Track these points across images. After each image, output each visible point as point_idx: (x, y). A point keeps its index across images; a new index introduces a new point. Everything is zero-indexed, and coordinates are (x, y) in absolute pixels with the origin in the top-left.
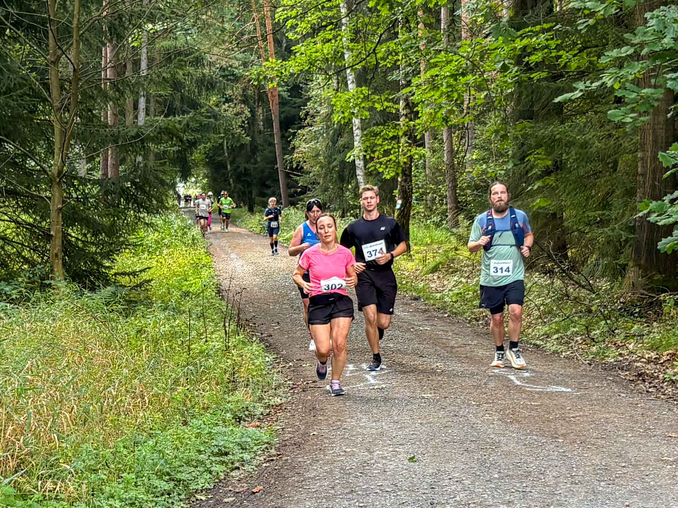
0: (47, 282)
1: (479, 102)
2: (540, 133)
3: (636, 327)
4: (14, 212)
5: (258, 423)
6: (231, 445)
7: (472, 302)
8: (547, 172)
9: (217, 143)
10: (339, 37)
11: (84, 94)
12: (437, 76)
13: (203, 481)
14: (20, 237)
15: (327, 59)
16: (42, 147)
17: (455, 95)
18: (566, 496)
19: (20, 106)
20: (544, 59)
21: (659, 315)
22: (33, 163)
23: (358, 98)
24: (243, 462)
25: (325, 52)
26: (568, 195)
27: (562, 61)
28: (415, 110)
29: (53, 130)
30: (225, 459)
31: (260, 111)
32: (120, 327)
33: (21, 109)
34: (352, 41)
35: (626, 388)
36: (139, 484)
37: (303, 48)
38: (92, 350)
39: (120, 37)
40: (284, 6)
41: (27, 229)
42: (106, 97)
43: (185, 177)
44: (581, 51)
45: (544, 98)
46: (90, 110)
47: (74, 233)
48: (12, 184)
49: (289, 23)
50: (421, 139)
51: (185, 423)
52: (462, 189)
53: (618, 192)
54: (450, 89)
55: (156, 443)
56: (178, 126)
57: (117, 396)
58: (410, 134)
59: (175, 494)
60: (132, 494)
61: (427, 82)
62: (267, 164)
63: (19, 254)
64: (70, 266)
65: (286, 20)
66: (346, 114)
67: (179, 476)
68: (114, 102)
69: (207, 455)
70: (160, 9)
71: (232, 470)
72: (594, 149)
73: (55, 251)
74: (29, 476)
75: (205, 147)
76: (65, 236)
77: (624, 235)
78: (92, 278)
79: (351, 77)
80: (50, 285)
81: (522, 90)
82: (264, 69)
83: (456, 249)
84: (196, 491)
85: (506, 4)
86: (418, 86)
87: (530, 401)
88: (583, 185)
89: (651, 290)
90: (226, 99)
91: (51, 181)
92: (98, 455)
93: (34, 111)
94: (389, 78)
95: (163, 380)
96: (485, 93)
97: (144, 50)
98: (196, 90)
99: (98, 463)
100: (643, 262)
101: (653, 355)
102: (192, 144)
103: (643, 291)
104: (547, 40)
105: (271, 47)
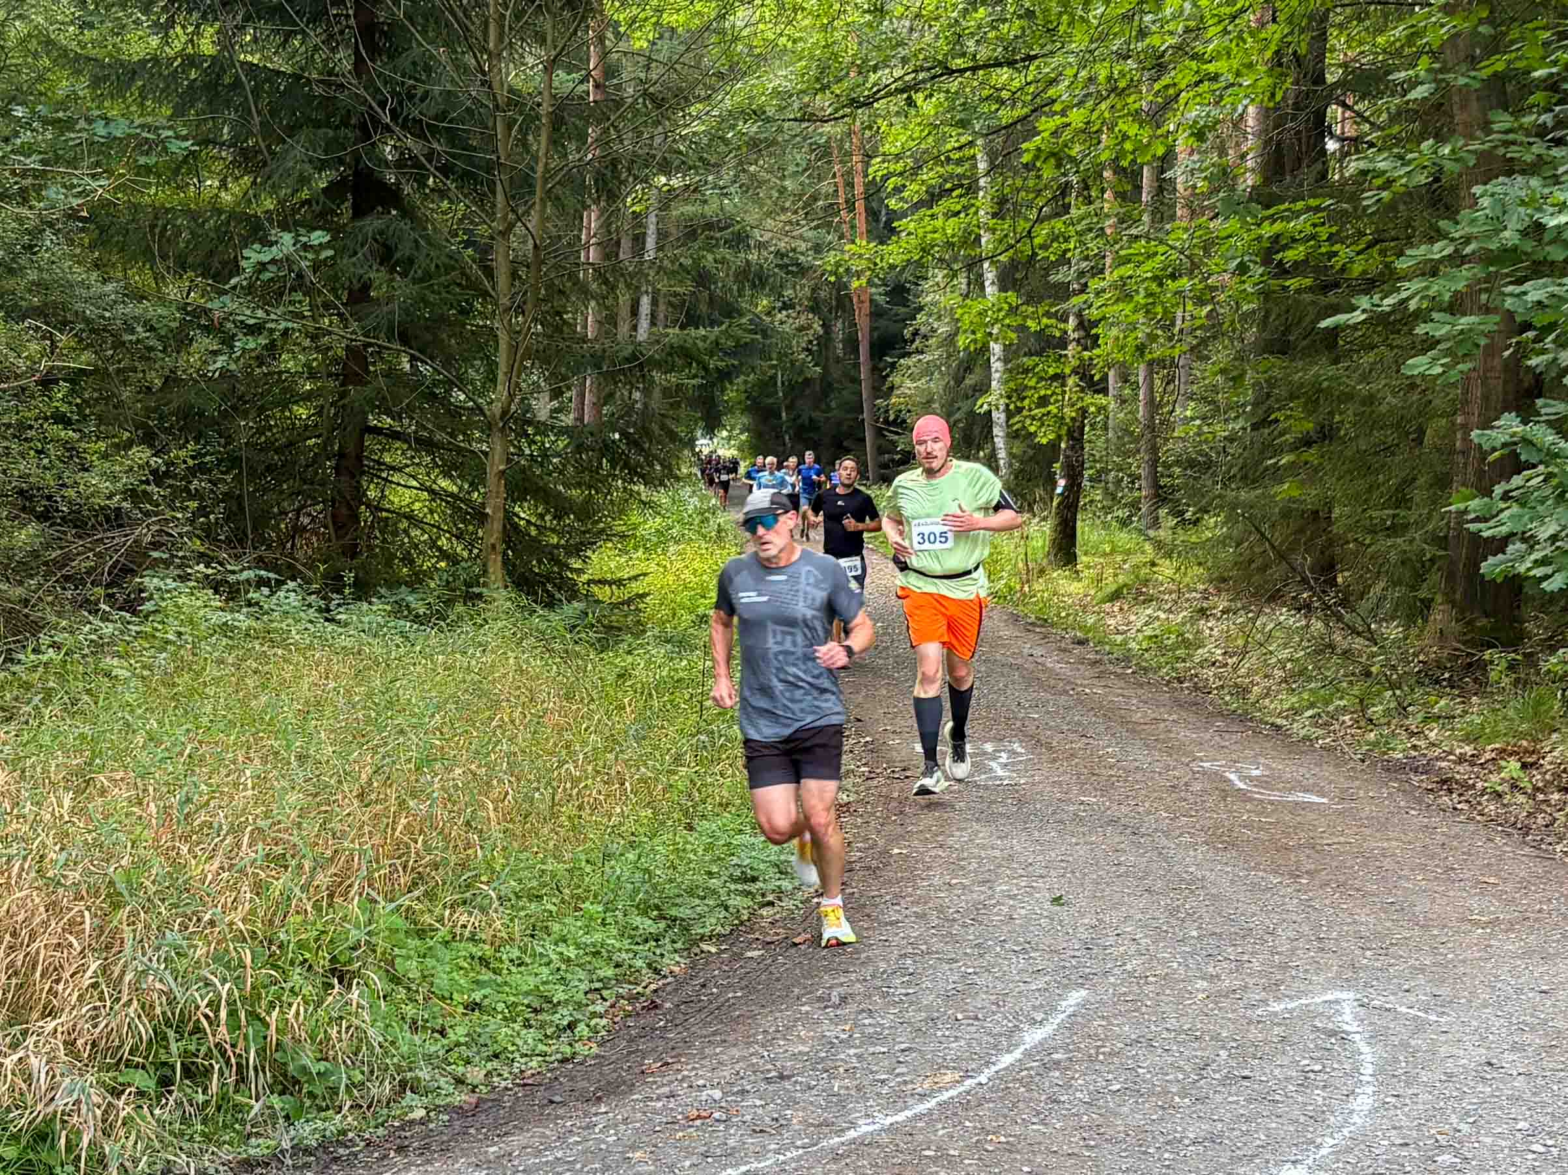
0: (476, 590)
1: (1198, 323)
2: (1296, 377)
3: (1442, 703)
4: (428, 474)
6: (762, 866)
7: (1173, 650)
8: (1307, 442)
9: (765, 374)
10: (973, 210)
11: (550, 286)
12: (1130, 277)
13: (713, 921)
14: (436, 516)
15: (953, 244)
16: (477, 371)
17: (1159, 309)
18: (1306, 971)
19: (444, 301)
20: (1307, 255)
21: (1482, 686)
22: (462, 397)
23: (1000, 310)
24: (779, 892)
25: (949, 232)
26: (1338, 479)
27: (1338, 262)
28: (1093, 332)
29: (497, 343)
30: (751, 887)
31: (839, 325)
32: (590, 667)
33: (444, 309)
34: (995, 215)
35: (1420, 801)
36: (608, 921)
37: (912, 225)
39: (612, 197)
40: (884, 154)
41: (447, 502)
42: (586, 293)
43: (711, 429)
44: (1370, 245)
45: (1308, 319)
46: (559, 314)
47: (524, 513)
48: (425, 429)
49: (891, 183)
50: (1101, 380)
51: (690, 828)
52: (1167, 466)
53: (1421, 481)
54: (1150, 300)
55: (640, 857)
56: (700, 344)
57: (579, 780)
58: (1083, 371)
59: (667, 940)
60: (598, 937)
61: (1114, 286)
62: (848, 412)
63: (433, 544)
64: (514, 565)
65: (886, 178)
66: (979, 335)
67: (674, 912)
68: (598, 302)
69: (722, 880)
70: (681, 153)
71: (763, 905)
72: (1383, 409)
73: (492, 541)
74: (431, 900)
75: (746, 382)
76: (509, 516)
77: (1430, 551)
78: (549, 587)
79: (990, 274)
80: (479, 596)
81: (1270, 305)
82: (846, 257)
83: (1153, 564)
84: (702, 938)
85: (1250, 164)
86: (1098, 294)
87: (1259, 814)
88: (1364, 466)
89: (1470, 643)
90: (784, 303)
91: (490, 426)
92: (544, 872)
93: (467, 310)
94: (1051, 278)
95: (657, 754)
96: (1209, 308)
97: (652, 219)
98: (735, 287)
99: (543, 885)
100: (1458, 596)
101: (1469, 750)
102: (725, 375)
103: (1457, 644)
104: (1314, 226)
105: (862, 222)
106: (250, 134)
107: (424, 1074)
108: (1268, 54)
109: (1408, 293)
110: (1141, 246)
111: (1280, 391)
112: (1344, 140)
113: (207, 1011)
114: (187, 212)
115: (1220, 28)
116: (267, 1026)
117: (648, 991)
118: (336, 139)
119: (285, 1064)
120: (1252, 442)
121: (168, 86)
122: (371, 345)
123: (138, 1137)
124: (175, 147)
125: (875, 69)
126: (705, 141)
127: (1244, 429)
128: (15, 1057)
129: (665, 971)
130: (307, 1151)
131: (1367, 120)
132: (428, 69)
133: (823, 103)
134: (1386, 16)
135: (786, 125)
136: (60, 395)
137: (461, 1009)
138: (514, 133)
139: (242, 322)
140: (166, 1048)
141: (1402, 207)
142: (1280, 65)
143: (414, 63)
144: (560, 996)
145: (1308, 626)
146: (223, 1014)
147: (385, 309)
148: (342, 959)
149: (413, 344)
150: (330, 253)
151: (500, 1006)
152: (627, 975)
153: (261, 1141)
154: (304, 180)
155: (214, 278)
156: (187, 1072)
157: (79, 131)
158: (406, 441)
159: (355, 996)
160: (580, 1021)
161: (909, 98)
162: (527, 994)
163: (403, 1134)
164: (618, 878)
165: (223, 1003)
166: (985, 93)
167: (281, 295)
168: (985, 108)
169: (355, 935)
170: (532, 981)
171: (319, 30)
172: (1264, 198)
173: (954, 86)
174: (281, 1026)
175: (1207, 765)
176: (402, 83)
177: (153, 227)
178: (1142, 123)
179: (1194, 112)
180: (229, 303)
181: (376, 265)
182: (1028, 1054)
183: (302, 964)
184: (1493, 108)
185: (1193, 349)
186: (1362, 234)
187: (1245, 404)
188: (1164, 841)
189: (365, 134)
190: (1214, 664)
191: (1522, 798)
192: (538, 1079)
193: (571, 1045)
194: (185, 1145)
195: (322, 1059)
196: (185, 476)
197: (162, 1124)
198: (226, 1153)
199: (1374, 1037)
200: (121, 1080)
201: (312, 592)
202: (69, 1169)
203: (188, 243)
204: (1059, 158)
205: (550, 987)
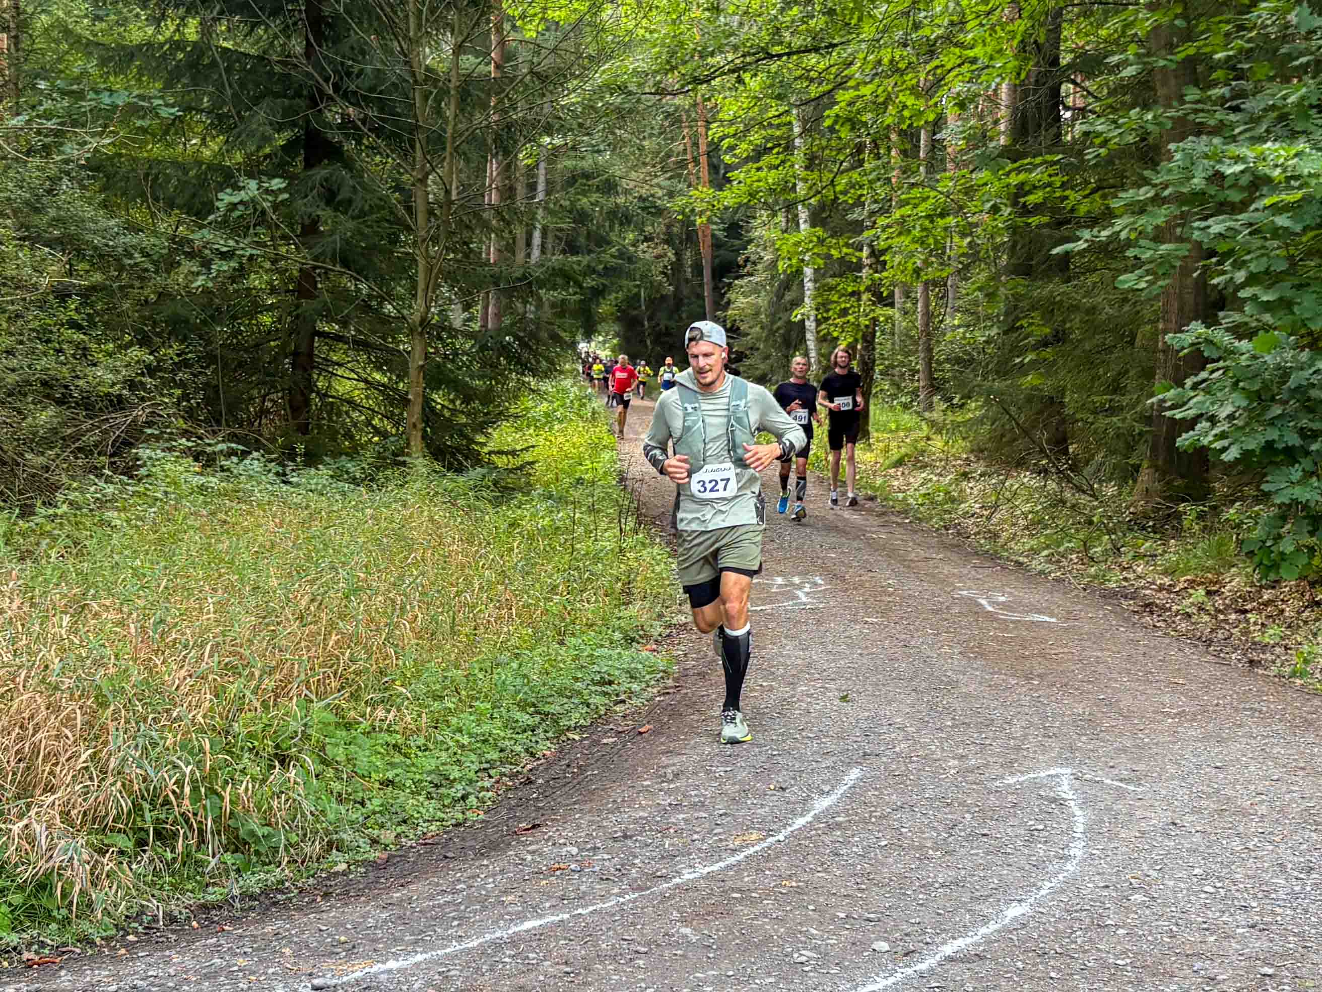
0: (401, 458)
1: (961, 251)
2: (1036, 293)
3: (1147, 544)
4: (365, 369)
5: (654, 647)
6: (617, 673)
7: (943, 506)
8: (1045, 343)
9: (629, 291)
10: (790, 163)
11: (460, 222)
12: (909, 216)
13: (578, 715)
14: (371, 401)
15: (774, 191)
16: (403, 287)
17: (931, 241)
18: (1035, 752)
19: (376, 233)
20: (1045, 199)
21: (1178, 531)
22: (391, 308)
23: (810, 242)
24: (631, 693)
25: (770, 181)
26: (1069, 372)
27: (1068, 204)
28: (882, 259)
29: (417, 265)
30: (608, 689)
31: (688, 254)
32: (487, 517)
33: (377, 240)
34: (806, 168)
35: (1128, 620)
36: (495, 715)
37: (742, 176)
38: (450, 545)
39: (507, 153)
40: (721, 121)
41: (380, 391)
42: (487, 228)
43: (589, 335)
44: (1094, 191)
45: (1045, 247)
46: (466, 243)
47: (440, 399)
48: (361, 333)
49: (725, 144)
50: (888, 296)
51: (562, 643)
52: (939, 363)
53: (1131, 373)
54: (925, 234)
55: (520, 665)
56: (575, 267)
57: (474, 606)
58: (875, 290)
59: (541, 730)
60: (486, 728)
61: (896, 223)
63: (368, 423)
64: (431, 439)
65: (722, 139)
66: (794, 261)
67: (547, 709)
68: (497, 235)
69: (585, 683)
70: (560, 118)
71: (617, 703)
72: (1103, 317)
73: (414, 421)
74: (356, 700)
75: (616, 298)
76: (427, 400)
77: (1138, 427)
78: (459, 457)
79: (803, 214)
80: (404, 463)
81: (1018, 237)
82: (692, 201)
83: (928, 439)
84: (569, 728)
85: (1002, 127)
86: (885, 228)
87: (1003, 631)
88: (1089, 362)
89: (1169, 498)
90: (645, 237)
91: (412, 331)
92: (446, 677)
93: (394, 241)
94: (850, 217)
95: (537, 586)
96: (969, 239)
97: (542, 171)
98: (607, 224)
99: (445, 688)
100: (1160, 462)
101: (1167, 581)
102: (598, 293)
103: (1159, 500)
104: (1050, 176)
105: (705, 174)
106: (224, 103)
107: (347, 836)
108: (1015, 43)
109: (1120, 227)
110: (916, 192)
111: (1023, 304)
112: (1075, 109)
113: (175, 787)
114: (175, 164)
115: (977, 22)
116: (222, 798)
117: (525, 770)
118: (291, 106)
119: (237, 829)
120: (1004, 344)
121: (159, 66)
122: (320, 267)
123: (119, 886)
124: (165, 112)
125: (712, 54)
126: (580, 109)
127: (998, 334)
128: (21, 824)
129: (539, 755)
130: (253, 897)
131: (1092, 95)
132: (363, 53)
133: (672, 80)
134: (1106, 13)
135: (644, 97)
136: (73, 307)
137: (377, 785)
138: (430, 102)
139: (217, 249)
140: (142, 816)
141: (1117, 162)
142: (1025, 52)
143: (352, 48)
144: (456, 774)
145: (1045, 486)
146: (187, 790)
147: (330, 239)
148: (284, 746)
149: (352, 265)
150: (286, 196)
151: (409, 783)
152: (509, 757)
153: (216, 889)
154: (266, 139)
155: (196, 215)
156: (158, 834)
157: (90, 100)
158: (348, 343)
159: (293, 774)
160: (469, 794)
161: (739, 76)
162: (430, 773)
163: (329, 883)
164: (504, 683)
165: (187, 779)
166: (799, 73)
167: (248, 228)
168: (798, 85)
169: (294, 726)
170: (434, 763)
171: (278, 22)
172: (1012, 154)
173: (774, 68)
174: (234, 799)
175: (965, 593)
176: (342, 64)
177: (147, 175)
178: (918, 96)
179: (958, 87)
180: (207, 234)
181: (322, 205)
182: (817, 818)
183: (251, 750)
184: (1186, 84)
185: (959, 272)
186: (1087, 183)
187: (998, 316)
188: (929, 653)
189: (314, 103)
190: (973, 515)
191: (1206, 618)
192: (436, 839)
193: (463, 813)
194: (156, 892)
195: (266, 825)
196: (173, 370)
197: (138, 876)
198: (189, 899)
199: (1086, 803)
200: (106, 842)
201: (272, 461)
202: (64, 912)
203: (176, 188)
204: (853, 123)
205: (448, 767)
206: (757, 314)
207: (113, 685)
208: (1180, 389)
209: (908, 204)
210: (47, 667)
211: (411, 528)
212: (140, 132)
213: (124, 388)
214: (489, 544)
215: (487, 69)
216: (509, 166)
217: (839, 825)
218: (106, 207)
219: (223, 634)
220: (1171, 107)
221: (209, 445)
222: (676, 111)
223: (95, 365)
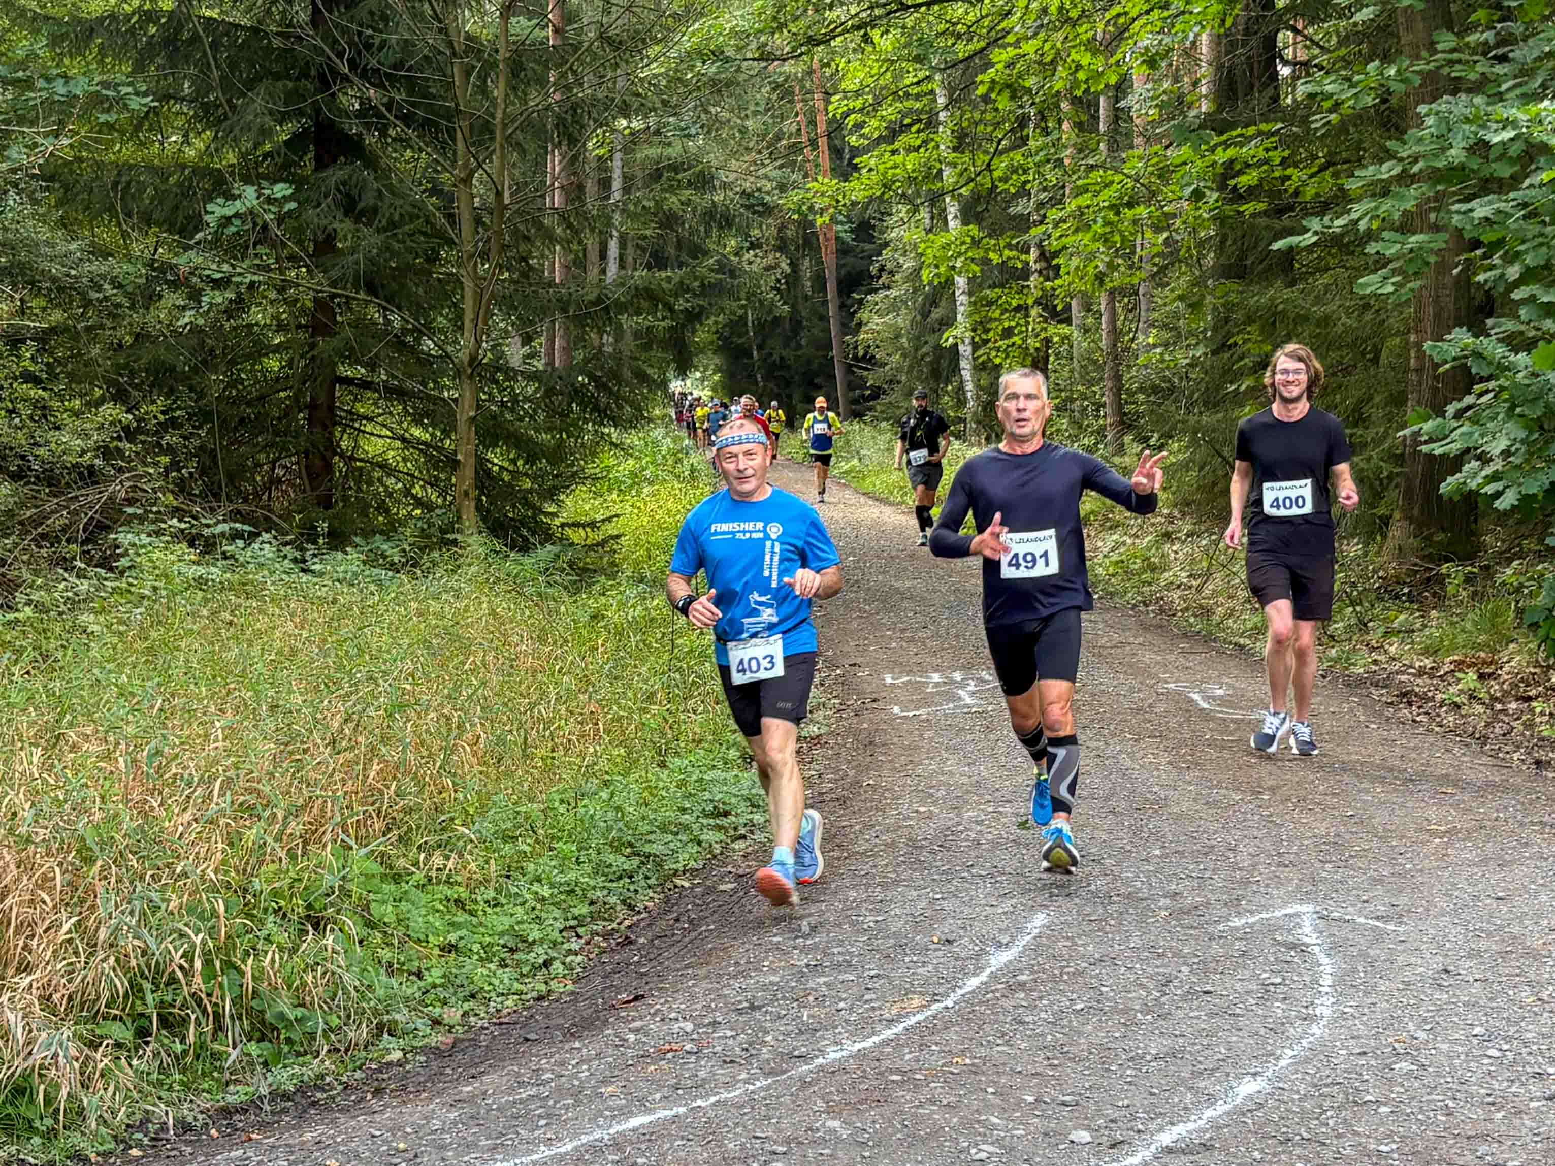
0: (451, 536)
1: (1155, 250)
2: (1252, 301)
3: (1402, 617)
4: (400, 424)
6: (734, 800)
9: (733, 313)
10: (933, 144)
11: (515, 232)
12: (1088, 207)
13: (687, 856)
14: (408, 463)
15: (914, 180)
16: (446, 318)
17: (1117, 238)
18: (1267, 885)
19: (409, 250)
20: (1261, 180)
21: (1440, 600)
22: (431, 345)
23: (959, 244)
24: (751, 824)
25: (910, 167)
27: (1292, 186)
28: (1054, 262)
29: (463, 289)
30: (724, 821)
31: (807, 263)
32: (563, 609)
33: (410, 258)
34: (955, 149)
35: (1380, 715)
36: (582, 859)
37: (873, 162)
38: (516, 645)
39: (573, 141)
40: (844, 92)
41: (420, 451)
42: (551, 238)
43: (681, 371)
44: (1323, 168)
46: (524, 259)
47: (496, 459)
48: (395, 377)
49: (851, 120)
50: (1064, 310)
51: (663, 765)
52: (1131, 393)
53: (1377, 399)
54: (1108, 229)
55: (612, 794)
56: (665, 285)
57: (552, 720)
58: (1046, 302)
59: (641, 876)
60: (572, 876)
61: (1071, 216)
63: (407, 492)
64: (488, 511)
65: (845, 115)
66: (942, 269)
67: (647, 848)
68: (563, 248)
69: (695, 815)
70: (639, 95)
71: (735, 840)
72: (1339, 329)
73: (465, 488)
74: (406, 845)
75: (716, 322)
76: (481, 461)
77: (1387, 468)
78: (524, 532)
79: (952, 208)
80: (454, 542)
81: (1227, 230)
82: (809, 195)
84: (676, 873)
85: (1204, 90)
86: (1057, 224)
87: (1221, 733)
89: (1429, 558)
90: (751, 243)
91: (458, 373)
92: (518, 813)
93: (433, 259)
94: (1012, 211)
95: (630, 694)
96: (1165, 235)
97: (617, 163)
98: (702, 229)
99: (516, 827)
100: (1416, 512)
101: (1428, 663)
102: (694, 317)
103: (1414, 560)
104: (1267, 150)
105: (825, 160)
106: (210, 89)
107: (401, 1016)
109: (1358, 215)
110: (1096, 177)
111: (1238, 316)
112: (1295, 64)
113: (182, 961)
114: (151, 168)
116: (242, 974)
117: (622, 927)
118: (296, 90)
119: (262, 1012)
120: (1212, 367)
121: (126, 43)
122: (340, 296)
123: (116, 1088)
124: (135, 103)
125: (830, 7)
126: (664, 83)
127: (1205, 354)
129: (640, 906)
130: (286, 1096)
131: (1318, 45)
132: (385, 19)
133: (780, 42)
135: (745, 64)
136: (28, 355)
137: (437, 951)
138: (472, 79)
139: (208, 276)
140: (142, 999)
141: (1352, 130)
143: (372, 13)
144: (535, 935)
146: (198, 964)
147: (351, 259)
148: (317, 906)
149: (381, 293)
150: (293, 205)
151: (476, 947)
152: (600, 912)
153: (239, 1088)
154: (265, 133)
155: (180, 233)
156: (165, 1022)
157: (40, 90)
158: (377, 391)
159: (330, 941)
160: (555, 959)
161: (866, 34)
162: (502, 934)
163: (381, 1076)
164: (592, 817)
165: (198, 951)
166: (942, 27)
167: (247, 248)
168: (941, 43)
169: (330, 880)
170: (507, 921)
172: (1217, 124)
173: (909, 22)
174: (257, 974)
175: (1172, 686)
176: (360, 34)
177: (115, 184)
178: (1095, 53)
179: (1146, 40)
180: (194, 258)
181: (340, 216)
182: (993, 976)
183: (275, 912)
184: (1436, 29)
185: (1153, 276)
186: (1315, 157)
187: (1205, 330)
188: (1128, 763)
189: (325, 85)
190: (1179, 587)
191: (1480, 709)
192: (515, 1017)
193: (546, 983)
194: (163, 1094)
195: (299, 1005)
196: (157, 432)
197: (139, 1073)
198: (204, 1102)
199: (1334, 948)
200: (98, 1032)
201: (286, 544)
202: (48, 1122)
203: (153, 199)
204: (1014, 90)
205: (525, 926)
206: (898, 336)
207: (100, 835)
208: (1439, 420)
209: (1087, 191)
210: (15, 814)
211: (467, 625)
212: (104, 129)
213: (97, 457)
214: (566, 641)
215: (544, 33)
216: (575, 158)
217: (1022, 985)
218: (65, 226)
219: (236, 766)
220: (1418, 57)
221: (208, 526)
222: (786, 81)
223: (58, 428)
